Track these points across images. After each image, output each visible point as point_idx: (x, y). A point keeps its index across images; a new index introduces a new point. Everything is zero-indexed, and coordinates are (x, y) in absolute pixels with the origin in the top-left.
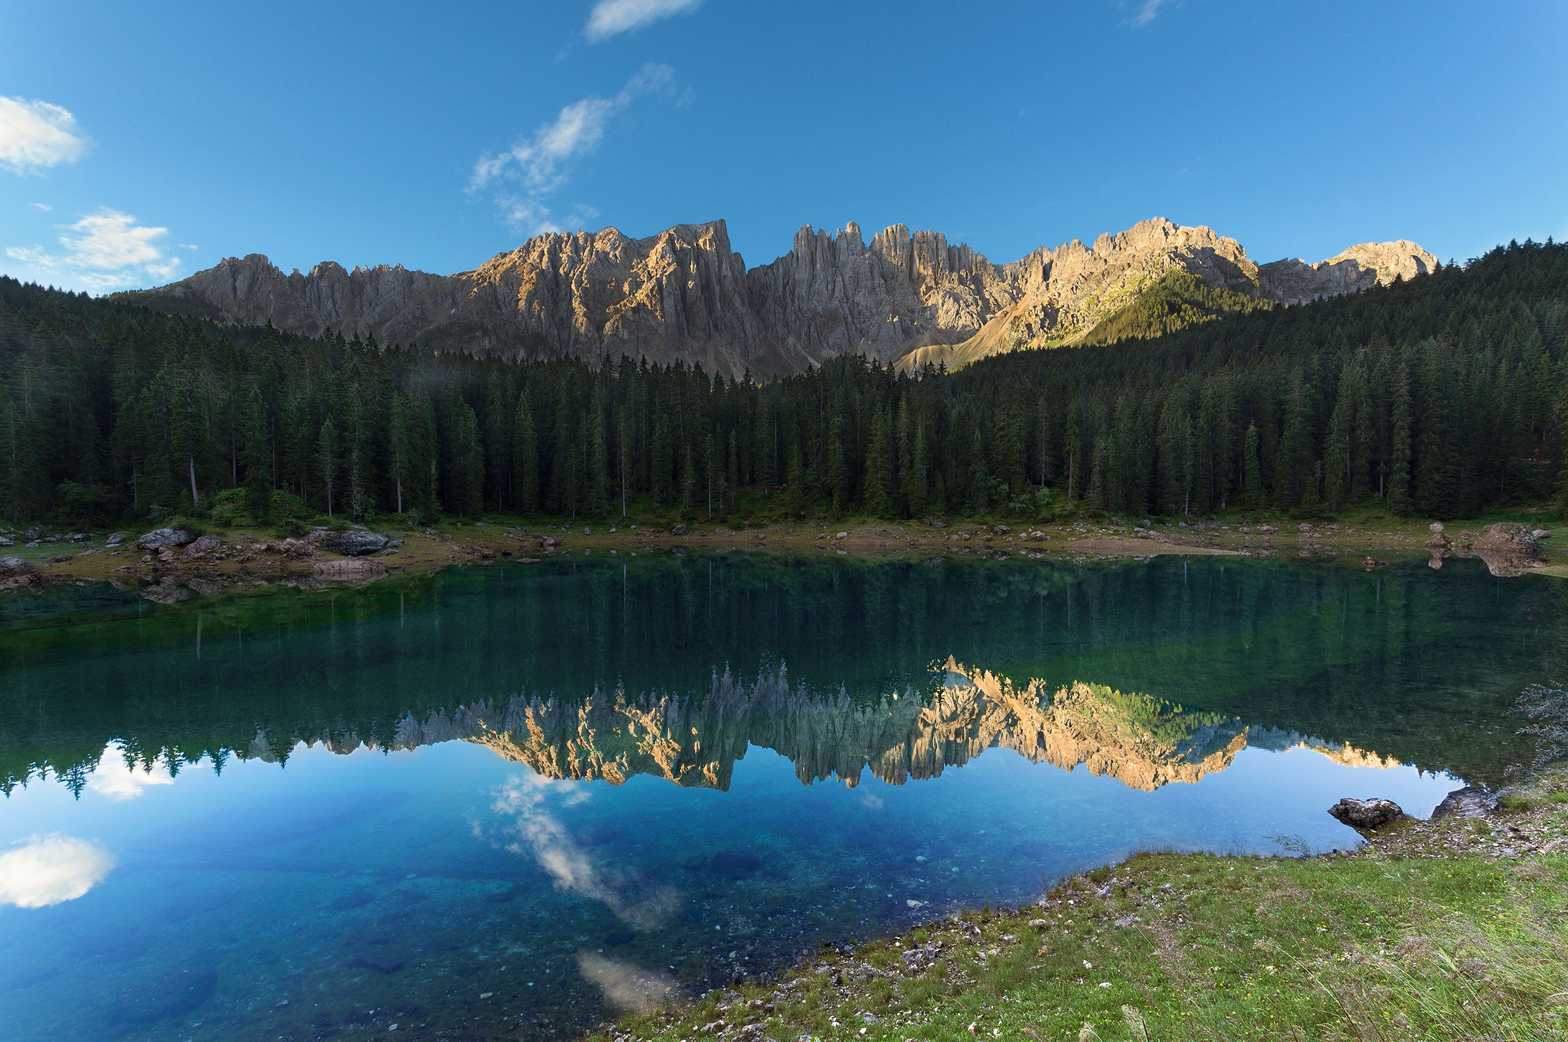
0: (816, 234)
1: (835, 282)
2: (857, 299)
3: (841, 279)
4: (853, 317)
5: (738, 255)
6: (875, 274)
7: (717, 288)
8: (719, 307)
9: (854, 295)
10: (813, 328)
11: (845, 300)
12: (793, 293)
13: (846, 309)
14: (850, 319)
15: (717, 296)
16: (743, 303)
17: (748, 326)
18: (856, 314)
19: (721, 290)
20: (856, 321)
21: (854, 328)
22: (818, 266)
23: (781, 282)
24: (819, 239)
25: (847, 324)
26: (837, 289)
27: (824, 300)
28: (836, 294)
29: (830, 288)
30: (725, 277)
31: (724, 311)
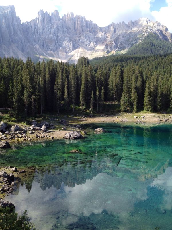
0: (45, 12)
1: (51, 29)
2: (58, 35)
3: (53, 28)
4: (57, 40)
5: (19, 17)
6: (64, 27)
7: (12, 28)
8: (13, 34)
9: (57, 33)
10: (45, 43)
11: (54, 35)
12: (37, 31)
13: (55, 38)
14: (56, 41)
15: (12, 30)
16: (21, 33)
17: (23, 41)
18: (58, 40)
19: (14, 29)
20: (58, 42)
21: (58, 44)
22: (46, 23)
23: (33, 27)
24: (46, 14)
25: (55, 42)
26: (52, 31)
27: (48, 34)
28: (52, 33)
29: (50, 30)
30: (15, 24)
31: (15, 36)
